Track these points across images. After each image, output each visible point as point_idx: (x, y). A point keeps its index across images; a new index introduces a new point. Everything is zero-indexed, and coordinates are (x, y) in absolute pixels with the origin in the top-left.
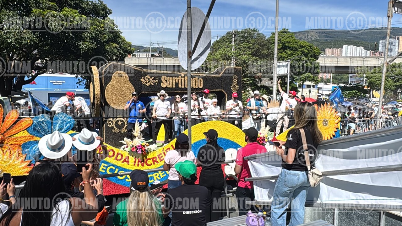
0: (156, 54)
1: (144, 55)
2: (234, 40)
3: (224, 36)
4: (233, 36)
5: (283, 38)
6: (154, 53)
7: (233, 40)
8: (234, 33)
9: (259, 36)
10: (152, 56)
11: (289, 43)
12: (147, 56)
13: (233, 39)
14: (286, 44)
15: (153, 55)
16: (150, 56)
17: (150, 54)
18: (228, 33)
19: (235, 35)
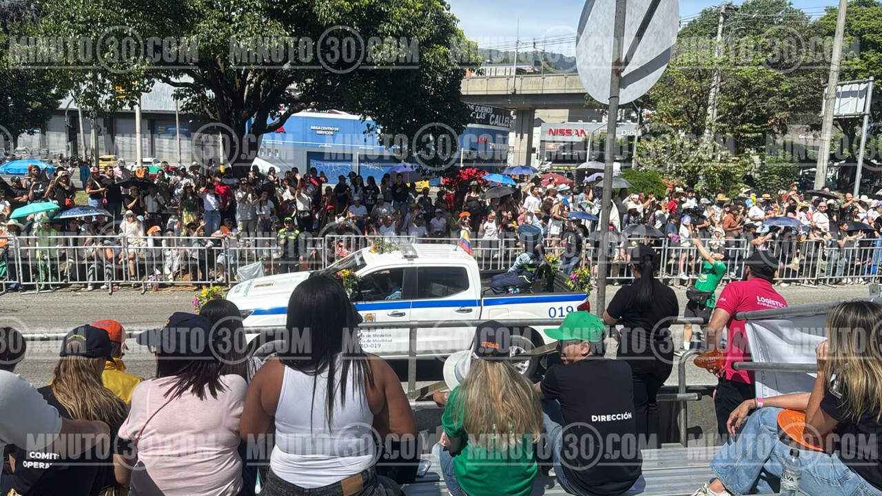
0: (528, 68)
1: (501, 70)
2: (723, 29)
3: (694, 21)
4: (721, 19)
5: (858, 19)
6: (523, 67)
7: (720, 31)
8: (723, 11)
9: (791, 18)
10: (517, 73)
11: (875, 33)
12: (508, 74)
13: (720, 27)
14: (868, 37)
15: (519, 72)
16: (513, 74)
17: (514, 68)
18: (705, 13)
19: (726, 17)
